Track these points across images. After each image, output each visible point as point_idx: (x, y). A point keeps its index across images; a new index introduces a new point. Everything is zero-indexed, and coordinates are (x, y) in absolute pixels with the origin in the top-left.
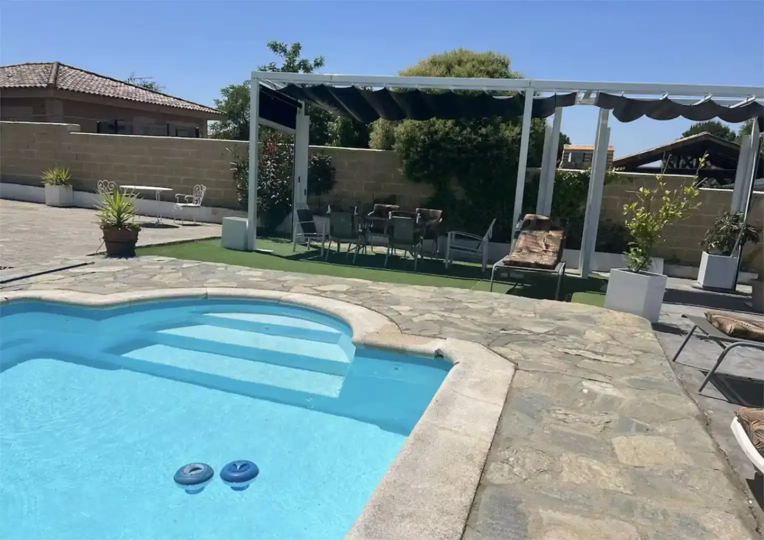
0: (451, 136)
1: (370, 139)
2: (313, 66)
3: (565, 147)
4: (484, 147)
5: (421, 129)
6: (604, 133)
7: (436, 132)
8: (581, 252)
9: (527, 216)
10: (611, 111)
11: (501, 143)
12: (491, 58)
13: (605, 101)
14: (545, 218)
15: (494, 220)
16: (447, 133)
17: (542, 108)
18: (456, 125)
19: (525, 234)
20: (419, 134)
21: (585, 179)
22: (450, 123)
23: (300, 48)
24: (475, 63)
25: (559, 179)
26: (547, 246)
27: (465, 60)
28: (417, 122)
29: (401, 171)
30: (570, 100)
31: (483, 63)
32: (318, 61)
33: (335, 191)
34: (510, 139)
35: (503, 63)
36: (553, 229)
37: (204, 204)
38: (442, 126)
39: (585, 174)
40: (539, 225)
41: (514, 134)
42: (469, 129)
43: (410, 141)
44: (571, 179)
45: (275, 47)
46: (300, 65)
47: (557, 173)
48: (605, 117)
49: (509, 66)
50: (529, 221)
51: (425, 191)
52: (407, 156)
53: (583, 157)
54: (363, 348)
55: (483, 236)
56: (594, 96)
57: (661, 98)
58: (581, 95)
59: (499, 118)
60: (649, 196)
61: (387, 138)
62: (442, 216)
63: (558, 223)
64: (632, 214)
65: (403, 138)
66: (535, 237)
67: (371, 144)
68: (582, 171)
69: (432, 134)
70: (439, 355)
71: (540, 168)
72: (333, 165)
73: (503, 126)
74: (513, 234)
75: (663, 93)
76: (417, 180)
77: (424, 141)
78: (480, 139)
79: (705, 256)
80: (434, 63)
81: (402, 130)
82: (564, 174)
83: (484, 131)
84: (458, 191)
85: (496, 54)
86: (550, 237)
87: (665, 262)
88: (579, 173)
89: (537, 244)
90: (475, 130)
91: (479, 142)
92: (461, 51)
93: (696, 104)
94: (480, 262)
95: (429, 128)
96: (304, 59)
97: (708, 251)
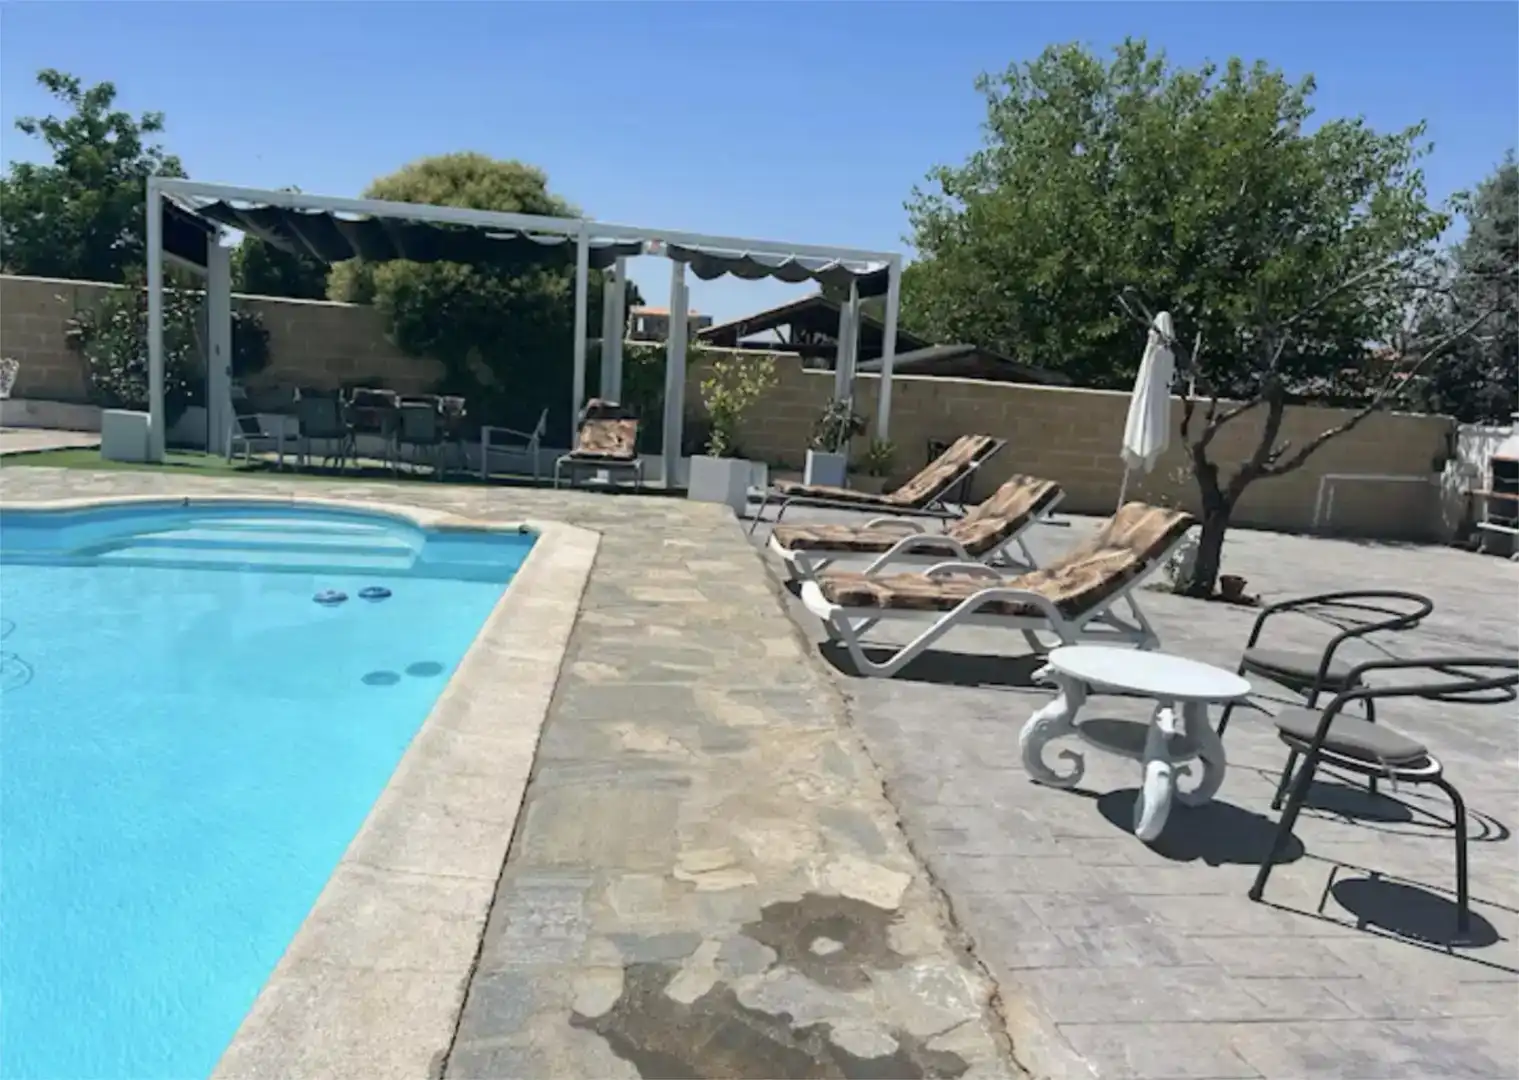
0: (469, 288)
1: (328, 286)
2: (139, 128)
3: (635, 309)
4: (518, 307)
5: (419, 275)
6: (680, 294)
7: (445, 281)
8: (663, 459)
9: (593, 402)
10: (687, 265)
11: (544, 300)
12: (517, 172)
13: (677, 253)
14: (614, 404)
15: (546, 411)
16: (463, 284)
17: (600, 257)
18: (474, 272)
19: (591, 425)
20: (416, 282)
21: (662, 354)
22: (465, 269)
23: (112, 93)
24: (495, 177)
25: (627, 353)
26: (620, 440)
27: (480, 171)
28: (414, 265)
29: (390, 338)
30: (635, 250)
31: (505, 178)
32: (152, 120)
33: (270, 370)
34: (556, 297)
35: (536, 182)
36: (627, 418)
37: (15, 395)
38: (453, 273)
39: (661, 349)
40: (606, 413)
41: (560, 289)
42: (495, 280)
43: (402, 292)
44: (644, 356)
45: (52, 81)
46: (111, 120)
47: (625, 347)
48: (680, 273)
49: (545, 187)
50: (594, 408)
51: (431, 369)
52: (398, 315)
53: (656, 325)
54: (435, 532)
55: (531, 432)
56: (663, 245)
57: (742, 254)
58: (649, 244)
59: (537, 267)
60: (727, 372)
61: (361, 286)
62: (465, 406)
63: (631, 411)
64: (710, 392)
65: (390, 287)
66: (605, 429)
67: (330, 293)
68: (658, 345)
69: (438, 284)
70: (523, 531)
71: (601, 340)
72: (265, 327)
73: (544, 275)
74: (575, 426)
75: (743, 249)
76: (417, 354)
77: (424, 292)
78: (512, 294)
79: (810, 454)
80: (430, 171)
81: (388, 274)
82: (635, 348)
83: (516, 283)
84: (482, 371)
85: (524, 165)
86: (623, 428)
87: (770, 468)
88: (654, 347)
89: (609, 439)
90: (503, 280)
91: (511, 300)
92: (471, 156)
93: (780, 265)
94: (531, 474)
95: (433, 275)
96: (123, 111)
97: (813, 449)
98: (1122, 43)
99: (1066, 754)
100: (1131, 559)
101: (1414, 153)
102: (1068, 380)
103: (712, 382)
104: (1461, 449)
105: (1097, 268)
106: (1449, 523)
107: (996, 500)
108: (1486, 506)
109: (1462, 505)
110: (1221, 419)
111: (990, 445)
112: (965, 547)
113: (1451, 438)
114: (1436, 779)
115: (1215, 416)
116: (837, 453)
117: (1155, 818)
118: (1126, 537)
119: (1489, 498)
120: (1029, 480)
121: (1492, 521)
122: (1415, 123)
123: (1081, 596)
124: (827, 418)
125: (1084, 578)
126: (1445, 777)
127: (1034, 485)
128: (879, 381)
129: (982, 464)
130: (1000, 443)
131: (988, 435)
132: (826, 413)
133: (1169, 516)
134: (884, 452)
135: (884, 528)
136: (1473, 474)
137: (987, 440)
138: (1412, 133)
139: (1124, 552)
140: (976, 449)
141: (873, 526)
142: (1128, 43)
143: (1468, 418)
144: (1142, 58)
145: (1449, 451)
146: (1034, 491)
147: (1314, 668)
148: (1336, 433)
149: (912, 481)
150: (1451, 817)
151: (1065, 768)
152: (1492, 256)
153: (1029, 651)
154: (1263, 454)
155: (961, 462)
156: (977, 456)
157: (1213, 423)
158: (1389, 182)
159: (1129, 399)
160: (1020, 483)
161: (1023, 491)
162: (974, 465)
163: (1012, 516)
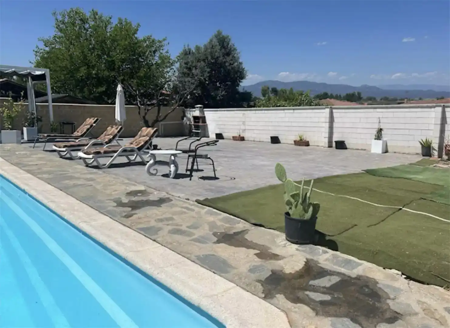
79: (25, 129)
97: (25, 127)
98: (91, 10)
99: (154, 169)
100: (148, 138)
101: (165, 44)
102: (96, 103)
103: (4, 108)
104: (186, 114)
105: (96, 72)
106: (187, 131)
107: (107, 132)
108: (193, 126)
109: (188, 126)
110: (148, 110)
111: (97, 120)
112: (105, 142)
113: (184, 113)
114: (209, 158)
115: (146, 110)
116: (34, 127)
117: (173, 174)
118: (145, 134)
119: (194, 125)
120: (114, 126)
121: (195, 130)
122: (165, 38)
123: (141, 146)
124: (28, 118)
125: (140, 143)
126: (211, 158)
127: (116, 127)
128: (48, 106)
129: (96, 124)
130: (100, 119)
131: (96, 117)
132: (28, 116)
133: (153, 129)
134: (55, 125)
135: (82, 141)
136: (189, 120)
137: (96, 118)
138: (164, 40)
139: (146, 137)
140: (93, 121)
141: (79, 141)
142: (93, 10)
143: (186, 107)
144: (97, 15)
145: (184, 116)
146: (117, 129)
147: (188, 149)
148: (171, 112)
149: (78, 130)
150: (212, 163)
151: (154, 172)
152: (185, 70)
153: (128, 161)
154: (157, 117)
155: (91, 124)
156: (95, 122)
157: (146, 111)
158: (161, 51)
159: (115, 107)
160: (112, 127)
161: (113, 129)
162: (94, 125)
163: (114, 134)
